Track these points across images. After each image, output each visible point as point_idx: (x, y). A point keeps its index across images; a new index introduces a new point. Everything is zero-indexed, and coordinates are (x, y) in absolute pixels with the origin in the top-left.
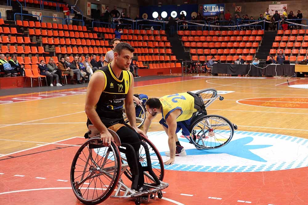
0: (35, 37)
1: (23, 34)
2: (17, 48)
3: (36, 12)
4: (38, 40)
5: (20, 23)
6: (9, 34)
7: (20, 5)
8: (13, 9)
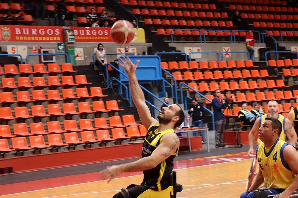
0: (291, 79)
1: (276, 76)
2: (265, 95)
3: (296, 47)
4: (296, 82)
5: (273, 63)
6: (258, 78)
7: (275, 41)
8: (267, 47)
